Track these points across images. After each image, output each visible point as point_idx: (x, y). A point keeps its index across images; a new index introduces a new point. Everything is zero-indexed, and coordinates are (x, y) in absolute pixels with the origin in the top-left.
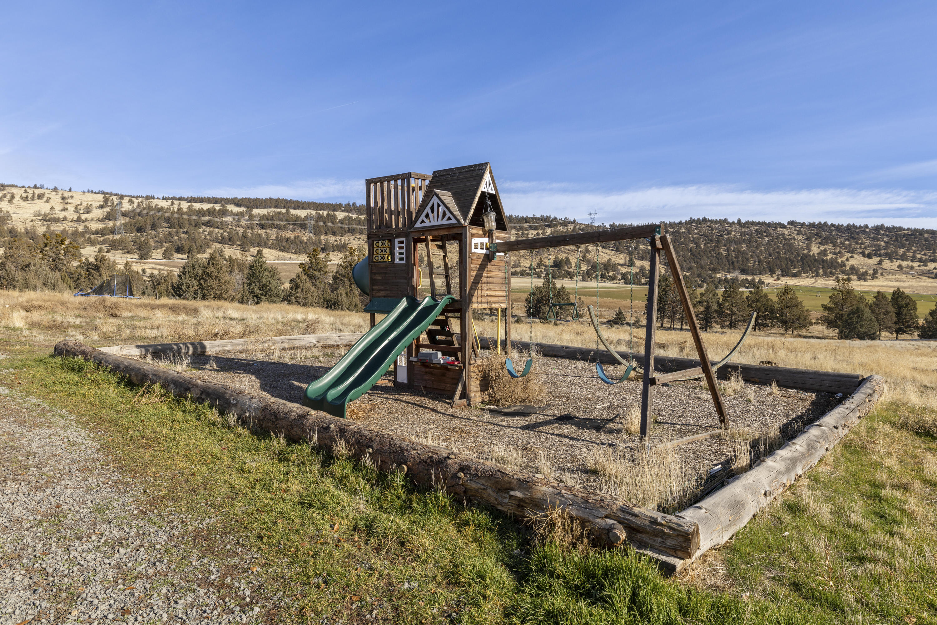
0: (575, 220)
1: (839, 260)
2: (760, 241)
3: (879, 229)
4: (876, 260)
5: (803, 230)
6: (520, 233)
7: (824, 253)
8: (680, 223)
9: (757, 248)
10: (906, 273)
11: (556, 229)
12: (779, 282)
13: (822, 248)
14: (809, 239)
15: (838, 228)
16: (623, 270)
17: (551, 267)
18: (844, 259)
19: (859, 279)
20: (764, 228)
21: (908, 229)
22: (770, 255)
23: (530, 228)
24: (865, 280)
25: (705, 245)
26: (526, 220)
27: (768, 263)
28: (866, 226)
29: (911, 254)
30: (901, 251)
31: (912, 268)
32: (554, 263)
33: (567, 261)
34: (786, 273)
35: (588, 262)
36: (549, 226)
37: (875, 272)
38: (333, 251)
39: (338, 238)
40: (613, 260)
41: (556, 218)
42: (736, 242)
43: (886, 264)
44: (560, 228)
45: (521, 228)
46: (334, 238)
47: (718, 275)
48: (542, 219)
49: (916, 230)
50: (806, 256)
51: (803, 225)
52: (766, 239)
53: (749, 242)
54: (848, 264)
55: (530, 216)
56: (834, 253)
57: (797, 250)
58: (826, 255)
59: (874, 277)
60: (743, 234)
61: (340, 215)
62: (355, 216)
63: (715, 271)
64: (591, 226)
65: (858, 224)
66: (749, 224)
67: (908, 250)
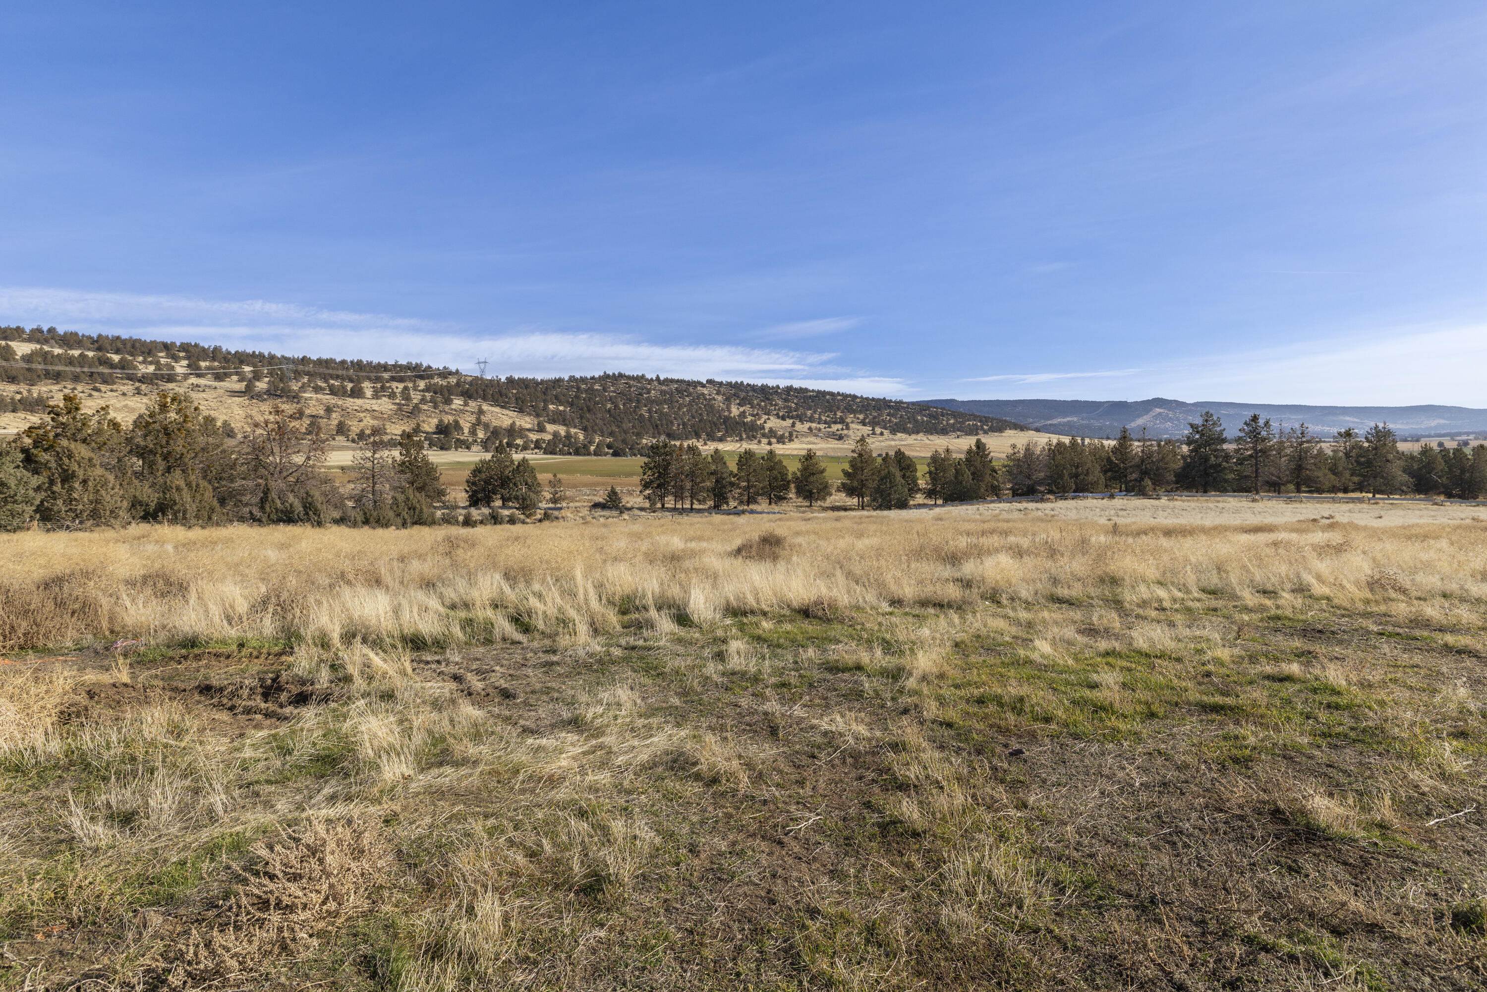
0: (457, 371)
1: (758, 423)
2: (681, 401)
3: (789, 389)
4: (789, 422)
5: (722, 390)
6: (379, 385)
7: (743, 414)
8: (593, 378)
9: (679, 409)
10: (816, 436)
11: (432, 381)
12: (706, 447)
13: (742, 409)
14: (728, 399)
15: (753, 388)
16: (534, 437)
17: (434, 433)
18: (762, 421)
19: (778, 442)
20: (684, 386)
21: (813, 391)
22: (693, 417)
23: (393, 379)
24: (784, 443)
25: (624, 405)
26: (385, 367)
27: (693, 426)
28: (778, 387)
29: (817, 416)
30: (809, 413)
31: (820, 430)
32: (437, 428)
33: (457, 426)
34: (711, 437)
35: (486, 426)
36: (422, 377)
37: (791, 434)
38: (13, 411)
39: (23, 388)
40: (518, 423)
41: (429, 367)
42: (659, 403)
43: (799, 426)
44: (437, 380)
45: (378, 379)
46: (13, 388)
47: (644, 441)
48: (409, 367)
49: (819, 392)
50: (727, 419)
51: (721, 384)
52: (687, 399)
53: (670, 402)
54: (768, 426)
55: (391, 362)
56: (753, 415)
57: (719, 411)
58: (745, 417)
59: (791, 440)
60: (663, 393)
61: (22, 349)
62: (57, 351)
63: (639, 435)
64: (482, 379)
65: (770, 385)
66: (668, 381)
67: (815, 412)
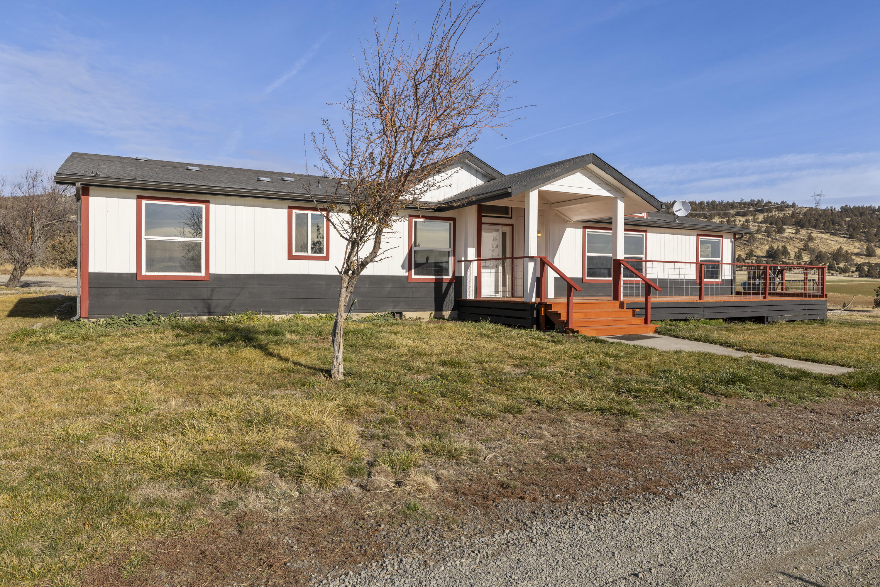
0: (794, 204)
11: (770, 214)
16: (859, 260)
17: (764, 257)
23: (738, 214)
26: (732, 205)
32: (768, 252)
33: (785, 251)
35: (812, 251)
36: (762, 211)
40: (845, 248)
41: (769, 202)
44: (776, 213)
48: (752, 204)
55: (738, 201)
64: (816, 210)
